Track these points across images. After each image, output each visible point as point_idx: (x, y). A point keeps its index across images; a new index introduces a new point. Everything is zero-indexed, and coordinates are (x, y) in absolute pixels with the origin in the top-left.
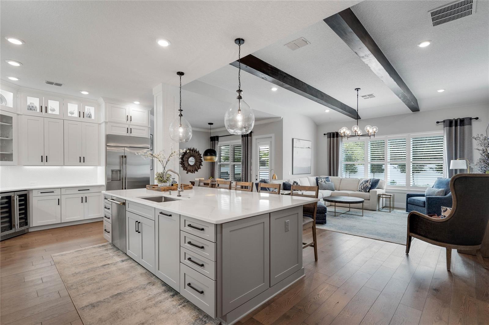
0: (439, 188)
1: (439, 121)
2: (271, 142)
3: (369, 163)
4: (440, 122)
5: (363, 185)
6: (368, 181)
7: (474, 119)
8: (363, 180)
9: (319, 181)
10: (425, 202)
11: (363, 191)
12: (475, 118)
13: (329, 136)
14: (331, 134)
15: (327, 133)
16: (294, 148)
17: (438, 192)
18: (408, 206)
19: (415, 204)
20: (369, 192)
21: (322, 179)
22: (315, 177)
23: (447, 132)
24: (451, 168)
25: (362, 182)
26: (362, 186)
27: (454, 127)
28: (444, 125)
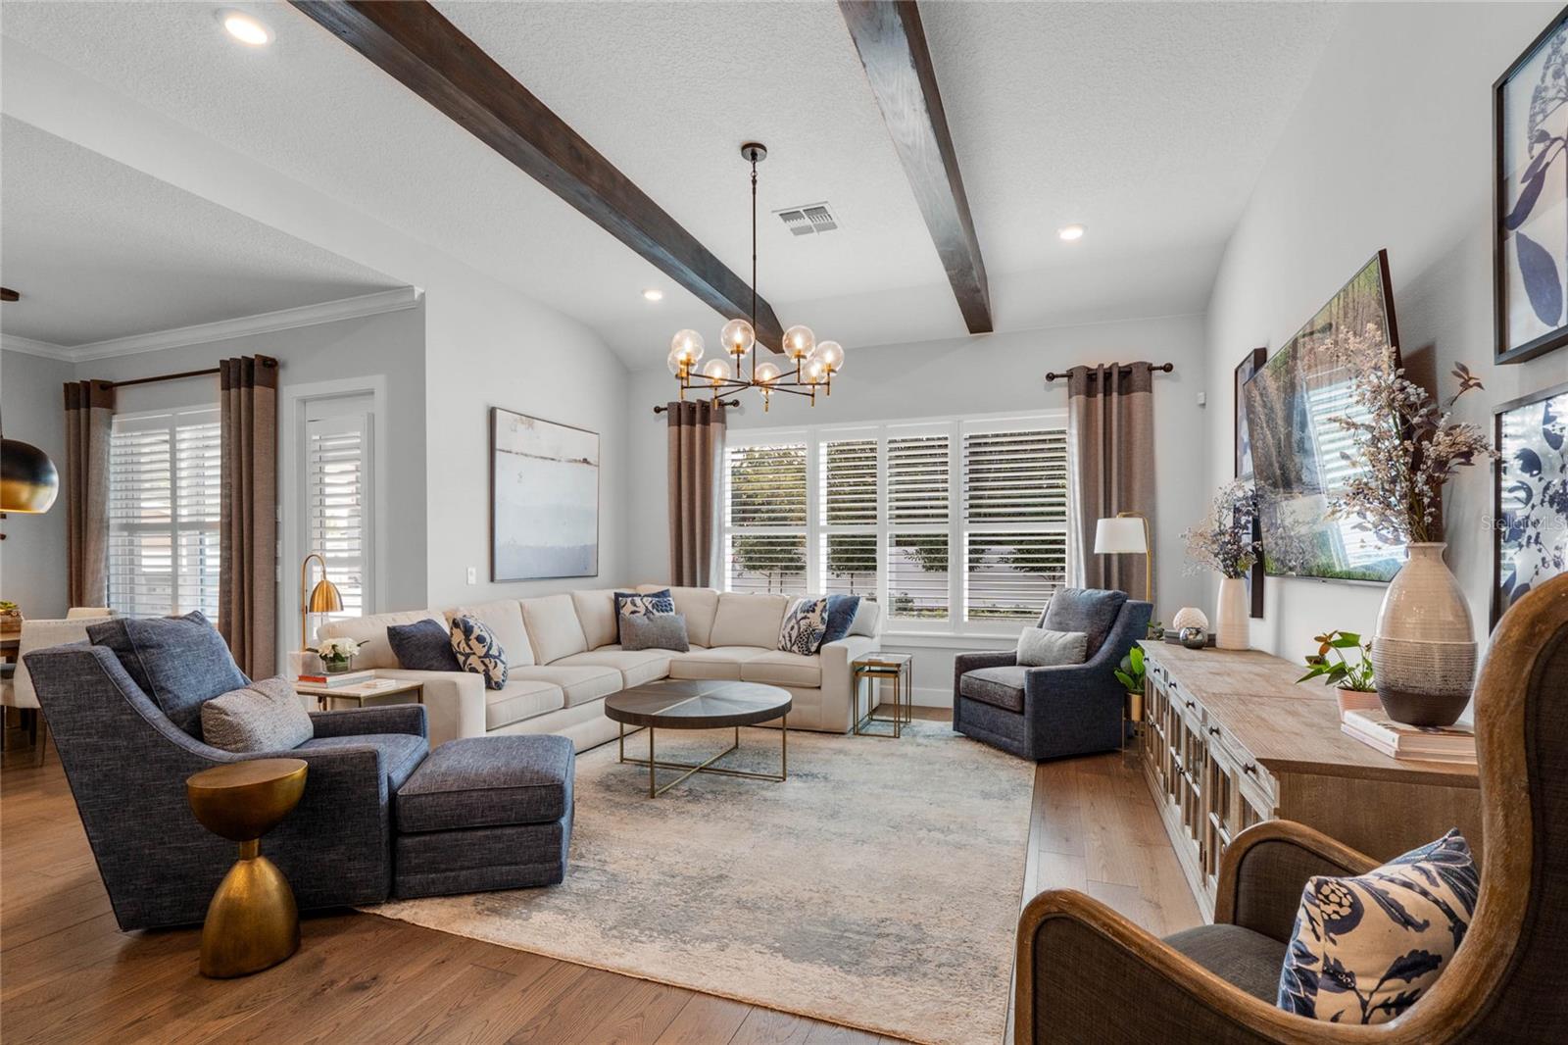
0: (1062, 627)
1: (1055, 373)
2: (372, 418)
3: (823, 529)
4: (1057, 376)
5: (798, 622)
6: (815, 605)
7: (1161, 368)
8: (797, 603)
9: (626, 611)
10: (1023, 690)
11: (795, 648)
12: (1163, 365)
13: (675, 418)
14: (682, 408)
15: (666, 406)
16: (498, 455)
17: (1065, 647)
18: (963, 706)
19: (987, 700)
20: (818, 651)
21: (638, 600)
22: (611, 593)
23: (1078, 413)
24: (1098, 549)
25: (793, 610)
26: (792, 628)
27: (1100, 396)
28: (1070, 387)
